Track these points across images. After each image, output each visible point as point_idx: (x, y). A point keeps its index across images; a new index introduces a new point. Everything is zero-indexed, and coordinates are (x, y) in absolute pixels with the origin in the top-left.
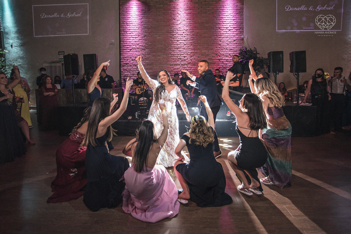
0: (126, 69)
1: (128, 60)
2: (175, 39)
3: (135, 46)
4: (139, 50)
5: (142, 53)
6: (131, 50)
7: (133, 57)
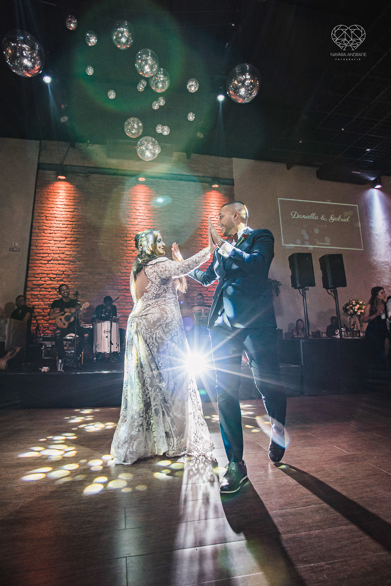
0: (37, 295)
1: (42, 279)
2: (129, 248)
3: (58, 255)
4: (65, 262)
5: (70, 268)
6: (49, 261)
7: (52, 274)
